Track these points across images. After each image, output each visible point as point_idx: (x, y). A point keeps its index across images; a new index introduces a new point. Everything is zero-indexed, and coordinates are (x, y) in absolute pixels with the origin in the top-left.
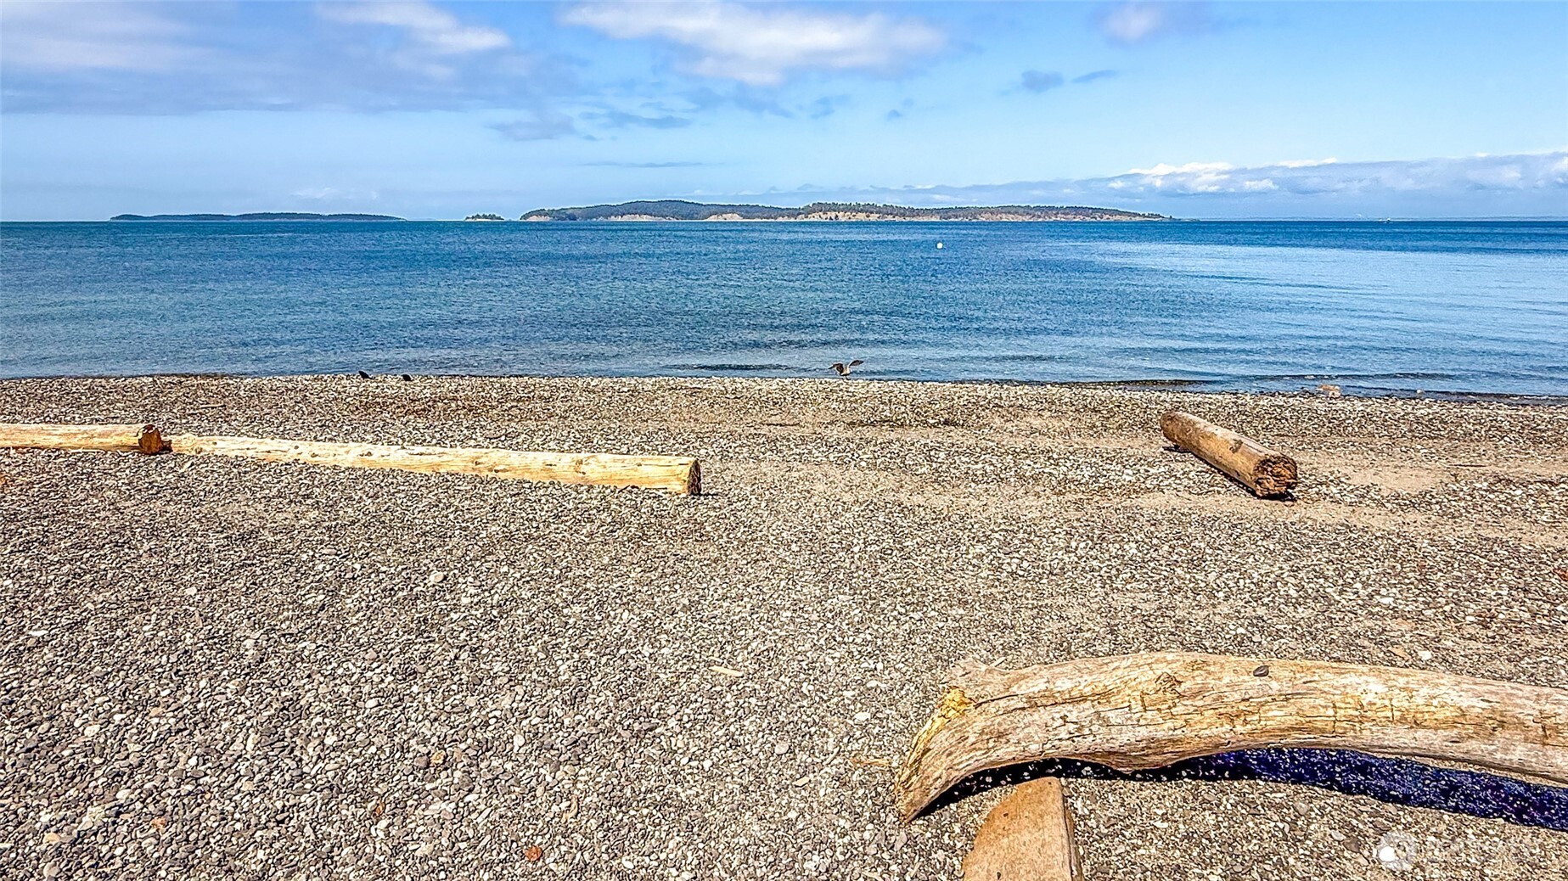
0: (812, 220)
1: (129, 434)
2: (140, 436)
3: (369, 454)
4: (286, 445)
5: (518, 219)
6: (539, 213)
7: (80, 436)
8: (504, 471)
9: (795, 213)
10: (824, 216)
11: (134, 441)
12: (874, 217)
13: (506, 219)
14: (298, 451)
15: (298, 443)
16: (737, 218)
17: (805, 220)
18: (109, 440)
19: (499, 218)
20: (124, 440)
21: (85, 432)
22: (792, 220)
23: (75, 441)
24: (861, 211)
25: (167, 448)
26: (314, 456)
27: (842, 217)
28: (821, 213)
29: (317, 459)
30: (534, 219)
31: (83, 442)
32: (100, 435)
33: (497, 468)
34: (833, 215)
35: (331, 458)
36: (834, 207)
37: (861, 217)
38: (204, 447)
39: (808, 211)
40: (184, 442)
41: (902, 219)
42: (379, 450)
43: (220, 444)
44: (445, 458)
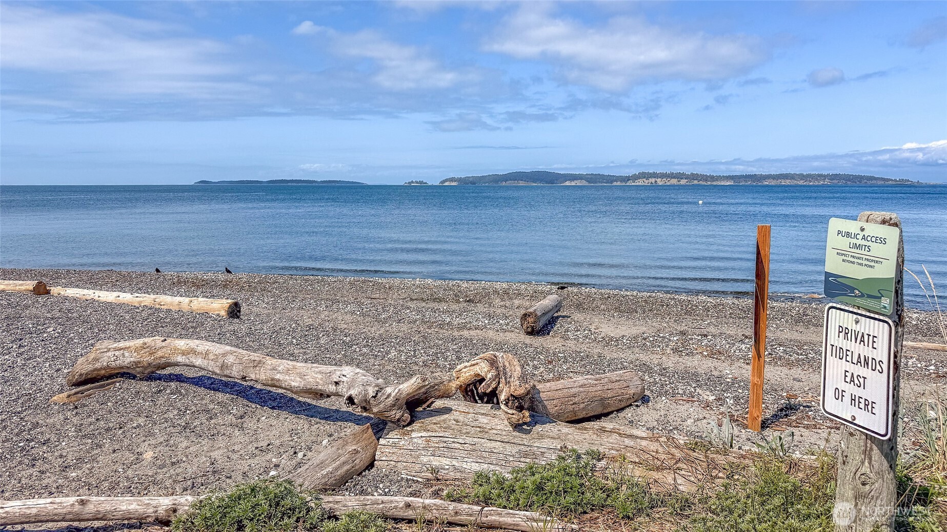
0: (637, 184)
1: (30, 285)
2: (35, 285)
3: (119, 296)
4: (91, 292)
5: (437, 184)
6: (452, 180)
7: (12, 285)
8: (164, 305)
9: (628, 179)
10: (647, 182)
11: (31, 288)
12: (683, 182)
13: (430, 184)
14: (94, 295)
15: (95, 291)
16: (584, 183)
17: (633, 184)
18: (22, 287)
19: (426, 183)
20: (28, 287)
21: (15, 284)
22: (624, 184)
23: (9, 288)
24: (674, 178)
25: (48, 292)
26: (99, 297)
27: (660, 182)
28: (644, 179)
29: (100, 298)
30: (447, 184)
31: (12, 288)
32: (20, 285)
33: (162, 304)
34: (653, 180)
35: (105, 298)
36: (654, 175)
37: (674, 181)
38: (61, 293)
39: (635, 177)
40: (55, 290)
41: (704, 183)
42: (122, 295)
43: (68, 291)
44: (145, 299)
